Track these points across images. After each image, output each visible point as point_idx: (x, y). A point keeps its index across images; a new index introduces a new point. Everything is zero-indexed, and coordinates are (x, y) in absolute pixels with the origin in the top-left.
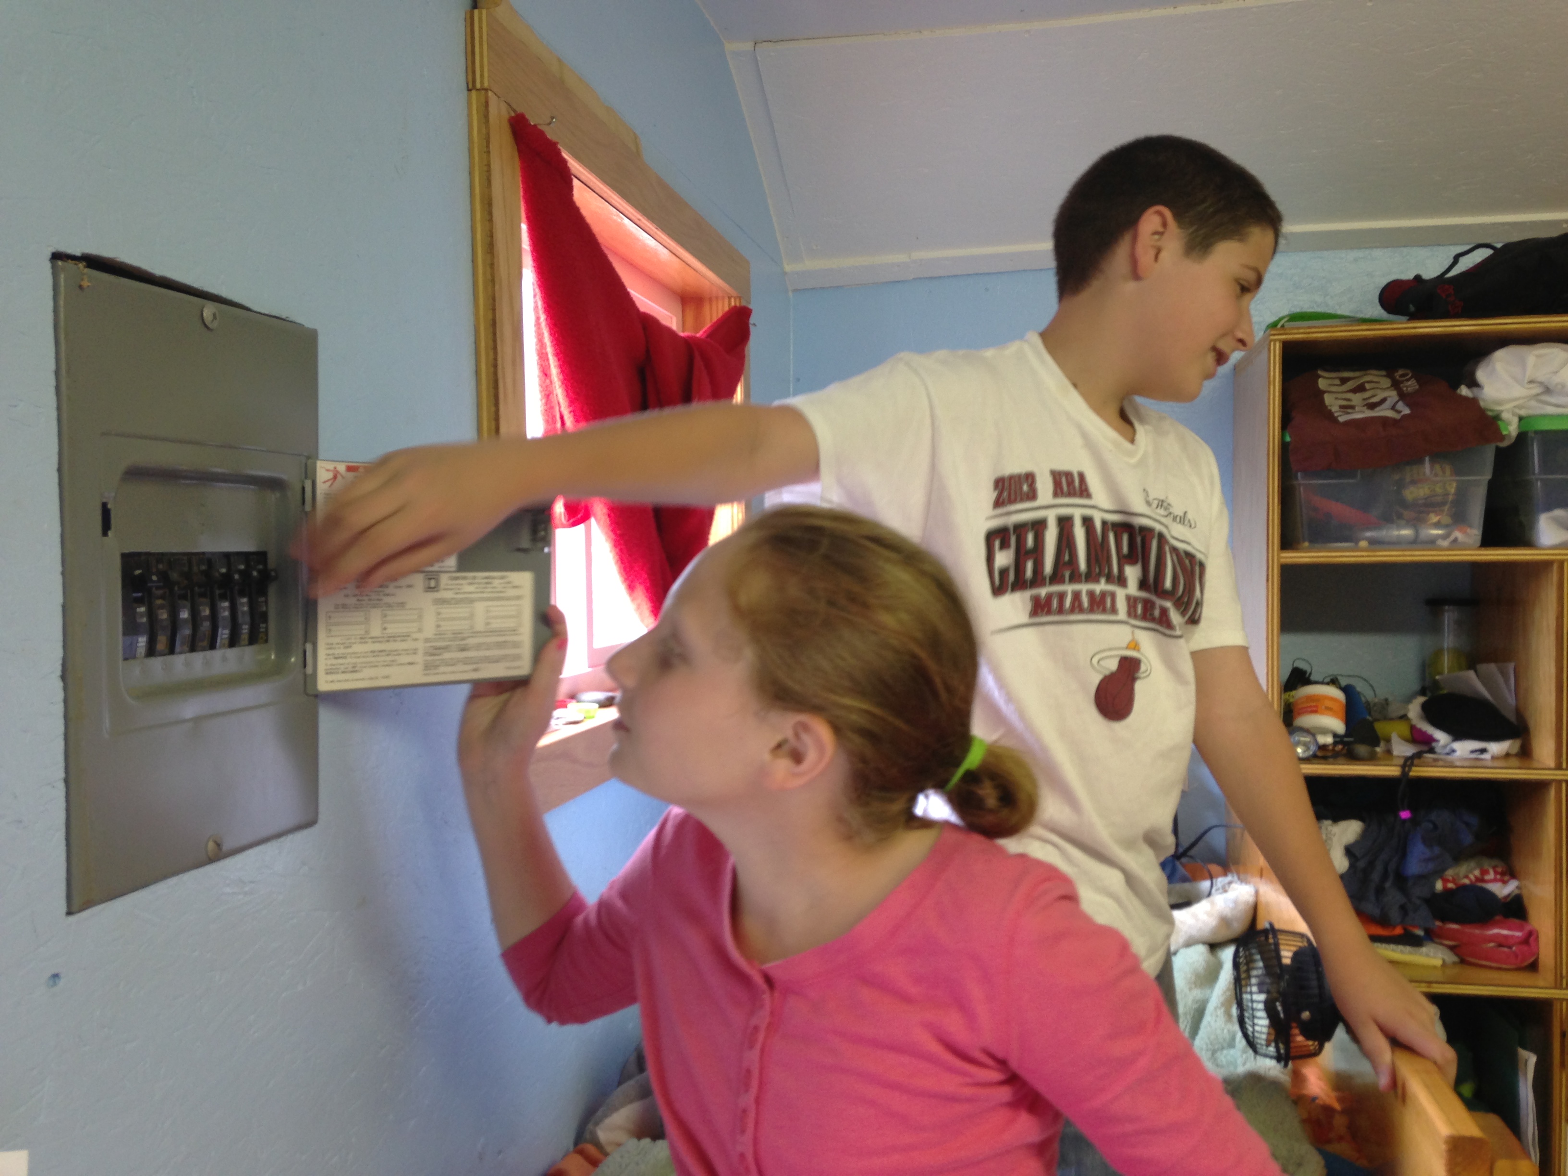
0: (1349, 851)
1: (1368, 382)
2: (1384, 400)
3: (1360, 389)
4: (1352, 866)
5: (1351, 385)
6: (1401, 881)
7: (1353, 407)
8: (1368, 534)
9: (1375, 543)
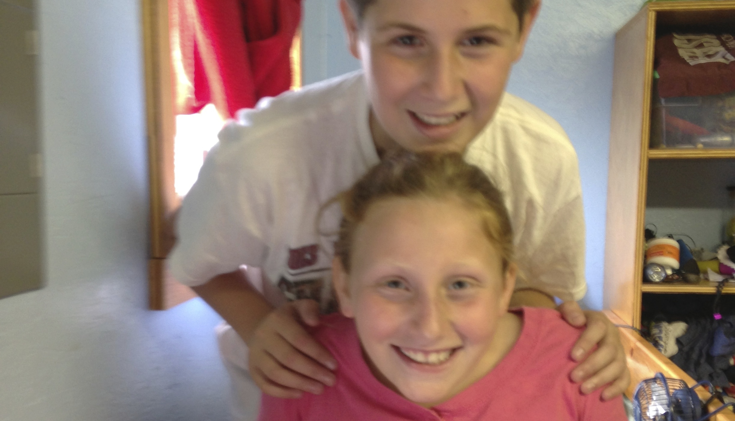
0: (679, 341)
1: (706, 42)
2: (717, 53)
3: (701, 46)
4: (680, 350)
5: (694, 43)
6: (710, 359)
7: (697, 57)
8: (703, 140)
9: (707, 146)
